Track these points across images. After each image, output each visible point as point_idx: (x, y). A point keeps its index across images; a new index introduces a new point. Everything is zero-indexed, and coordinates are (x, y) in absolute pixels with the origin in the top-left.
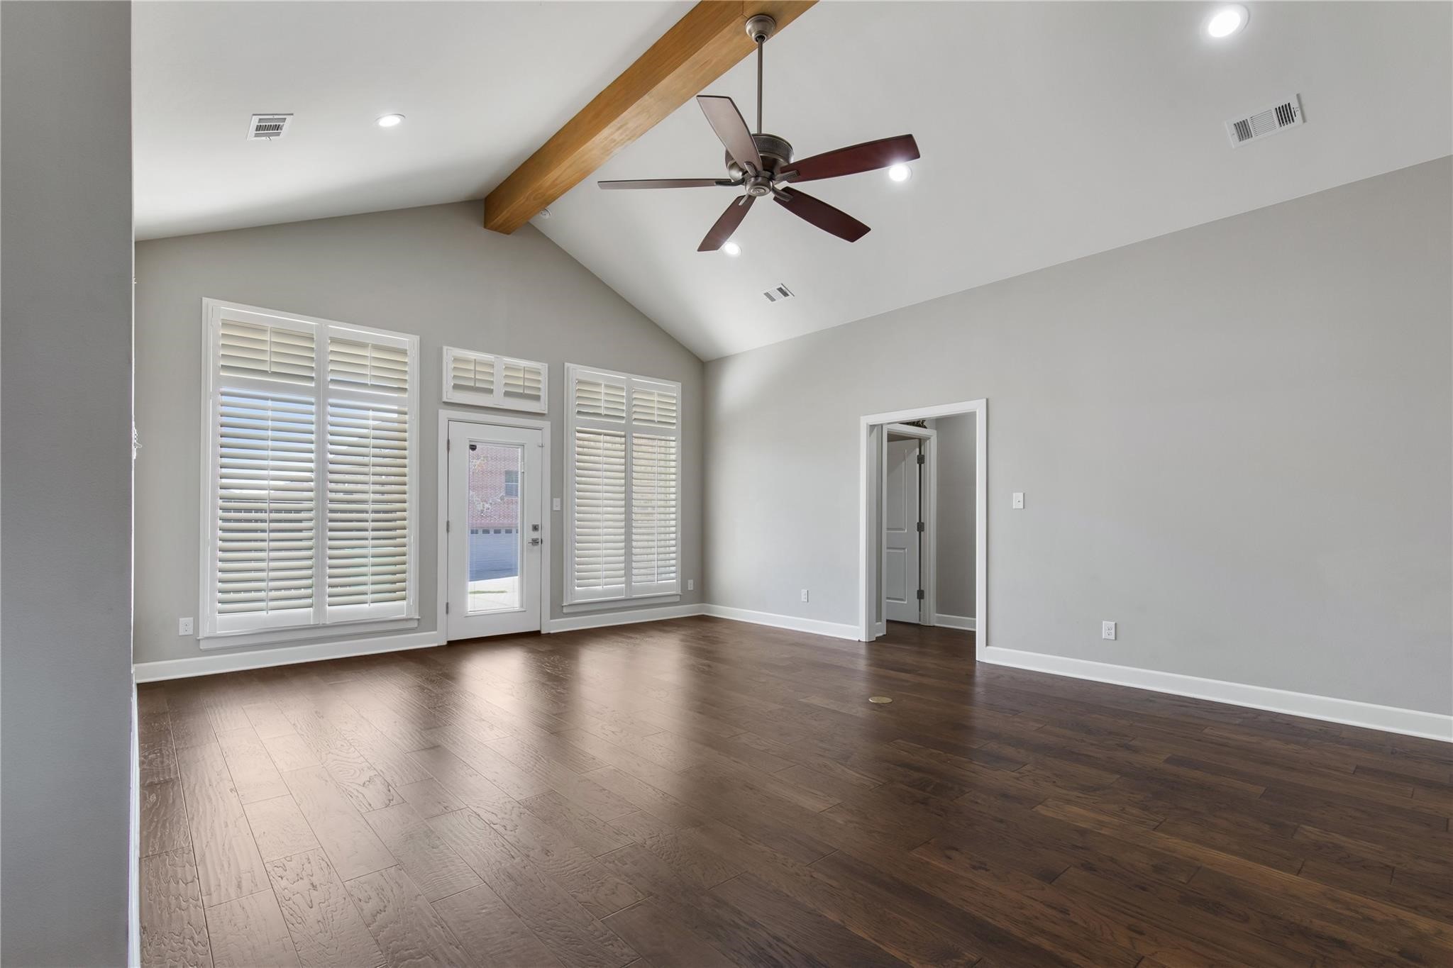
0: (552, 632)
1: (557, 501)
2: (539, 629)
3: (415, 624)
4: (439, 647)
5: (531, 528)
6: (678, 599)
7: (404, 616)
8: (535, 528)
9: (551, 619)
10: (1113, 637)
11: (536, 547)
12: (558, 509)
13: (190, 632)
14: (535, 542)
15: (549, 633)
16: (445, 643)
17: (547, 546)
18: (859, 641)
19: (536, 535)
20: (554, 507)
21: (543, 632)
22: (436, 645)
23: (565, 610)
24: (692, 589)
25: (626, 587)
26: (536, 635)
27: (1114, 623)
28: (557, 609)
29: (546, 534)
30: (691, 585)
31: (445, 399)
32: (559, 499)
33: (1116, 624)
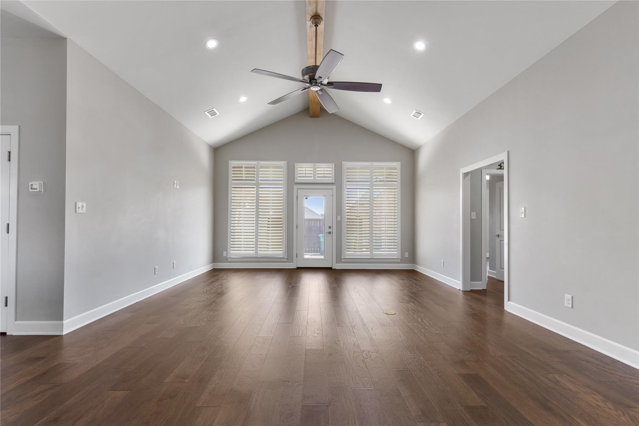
0: (337, 268)
1: (339, 217)
2: (331, 267)
3: (286, 260)
4: (294, 269)
5: (328, 228)
6: (399, 261)
7: (281, 257)
8: (330, 227)
9: (336, 263)
10: (570, 306)
11: (330, 235)
12: (340, 220)
13: (226, 256)
14: (330, 233)
15: (335, 269)
16: (295, 267)
17: (334, 234)
18: (460, 290)
19: (330, 230)
20: (338, 219)
21: (333, 268)
22: (292, 268)
23: (342, 260)
24: (408, 257)
25: (370, 253)
26: (330, 269)
27: (571, 296)
28: (339, 259)
29: (334, 230)
30: (407, 255)
31: (295, 182)
32: (340, 216)
33: (572, 297)
